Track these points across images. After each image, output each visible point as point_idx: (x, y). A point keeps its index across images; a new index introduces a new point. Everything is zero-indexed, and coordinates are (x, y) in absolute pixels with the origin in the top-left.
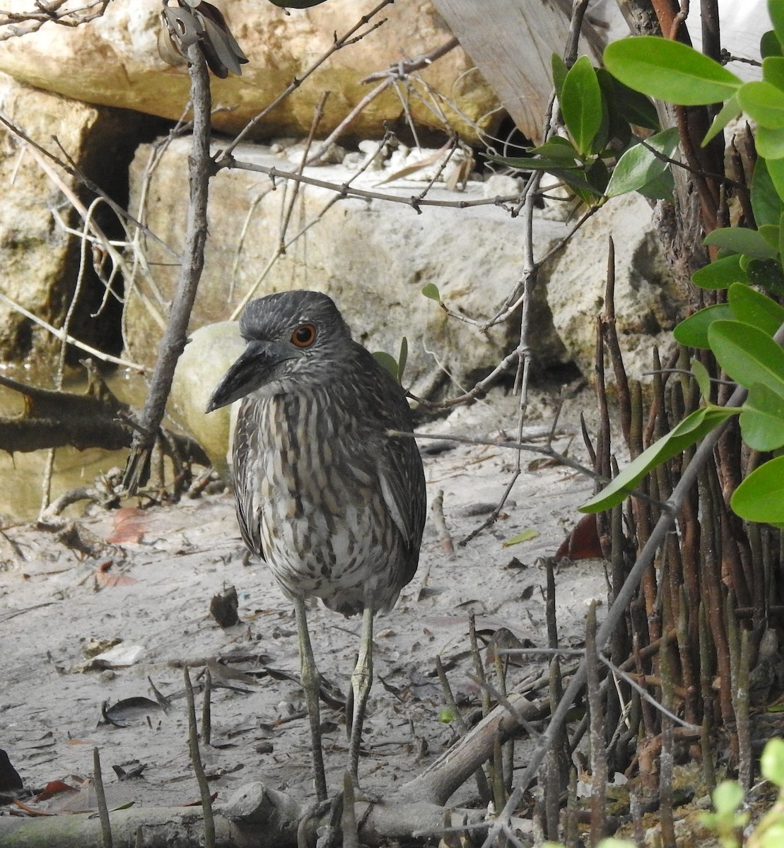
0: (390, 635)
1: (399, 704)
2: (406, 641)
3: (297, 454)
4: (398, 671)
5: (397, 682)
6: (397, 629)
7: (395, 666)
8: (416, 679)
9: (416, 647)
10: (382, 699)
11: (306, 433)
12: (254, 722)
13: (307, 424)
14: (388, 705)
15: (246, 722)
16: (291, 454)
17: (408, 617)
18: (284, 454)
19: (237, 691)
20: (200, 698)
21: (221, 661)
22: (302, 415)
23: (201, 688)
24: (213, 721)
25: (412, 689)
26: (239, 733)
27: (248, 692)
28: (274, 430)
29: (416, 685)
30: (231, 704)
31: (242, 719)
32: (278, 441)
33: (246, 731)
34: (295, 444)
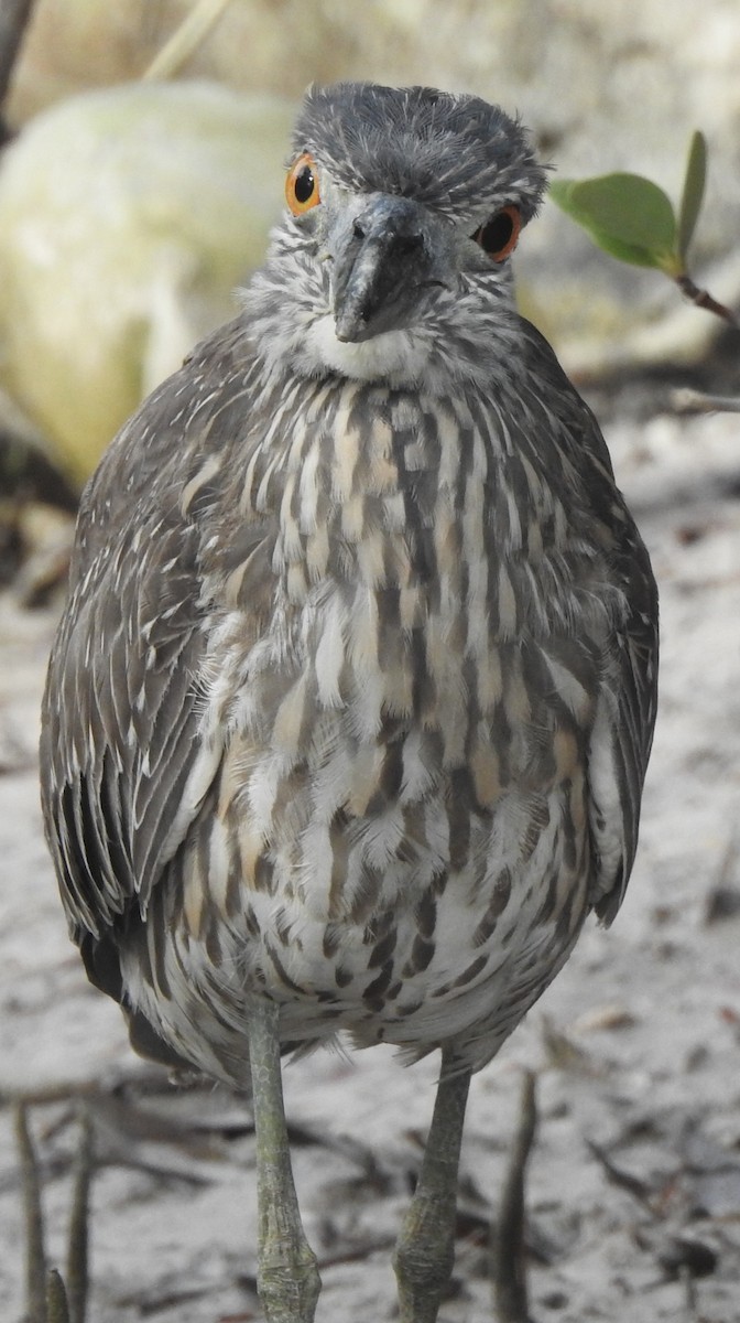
0: (621, 1024)
1: (647, 1224)
2: (667, 1040)
3: (431, 597)
4: (643, 1130)
5: (641, 1162)
6: (641, 1005)
7: (636, 1115)
8: (698, 1154)
9: (698, 1059)
10: (598, 1211)
11: (457, 533)
12: (215, 1270)
13: (460, 502)
14: (614, 1227)
15: (192, 1271)
16: (410, 598)
17: (673, 972)
18: (388, 599)
19: (163, 1179)
20: (58, 1197)
21: (119, 1091)
22: (446, 476)
23: (60, 1167)
24: (98, 1264)
25: (686, 1183)
26: (171, 1301)
27: (197, 1184)
28: (354, 519)
29: (695, 1171)
30: (146, 1215)
31: (179, 1261)
32: (371, 561)
33: (193, 1296)
34: (425, 568)
